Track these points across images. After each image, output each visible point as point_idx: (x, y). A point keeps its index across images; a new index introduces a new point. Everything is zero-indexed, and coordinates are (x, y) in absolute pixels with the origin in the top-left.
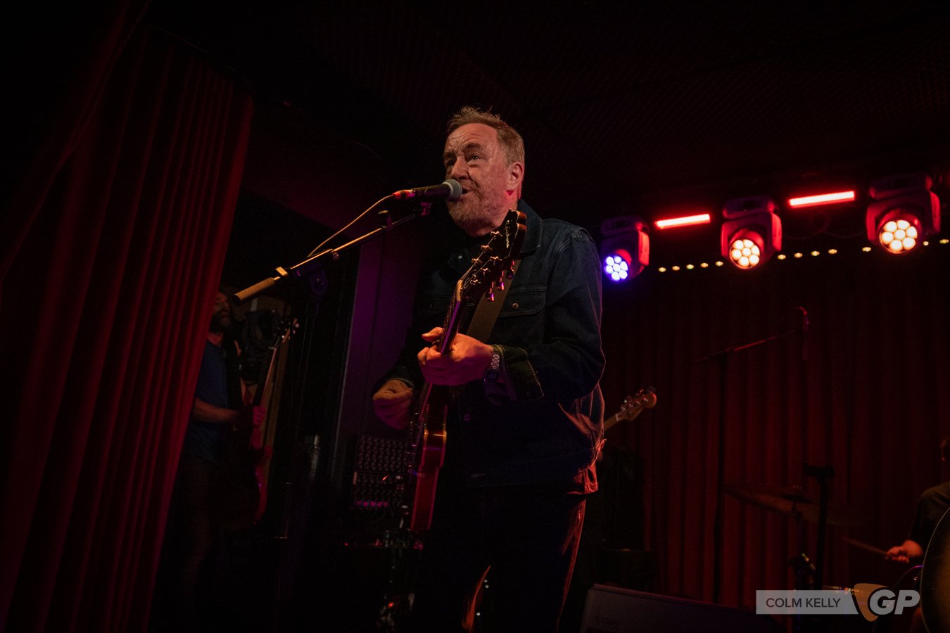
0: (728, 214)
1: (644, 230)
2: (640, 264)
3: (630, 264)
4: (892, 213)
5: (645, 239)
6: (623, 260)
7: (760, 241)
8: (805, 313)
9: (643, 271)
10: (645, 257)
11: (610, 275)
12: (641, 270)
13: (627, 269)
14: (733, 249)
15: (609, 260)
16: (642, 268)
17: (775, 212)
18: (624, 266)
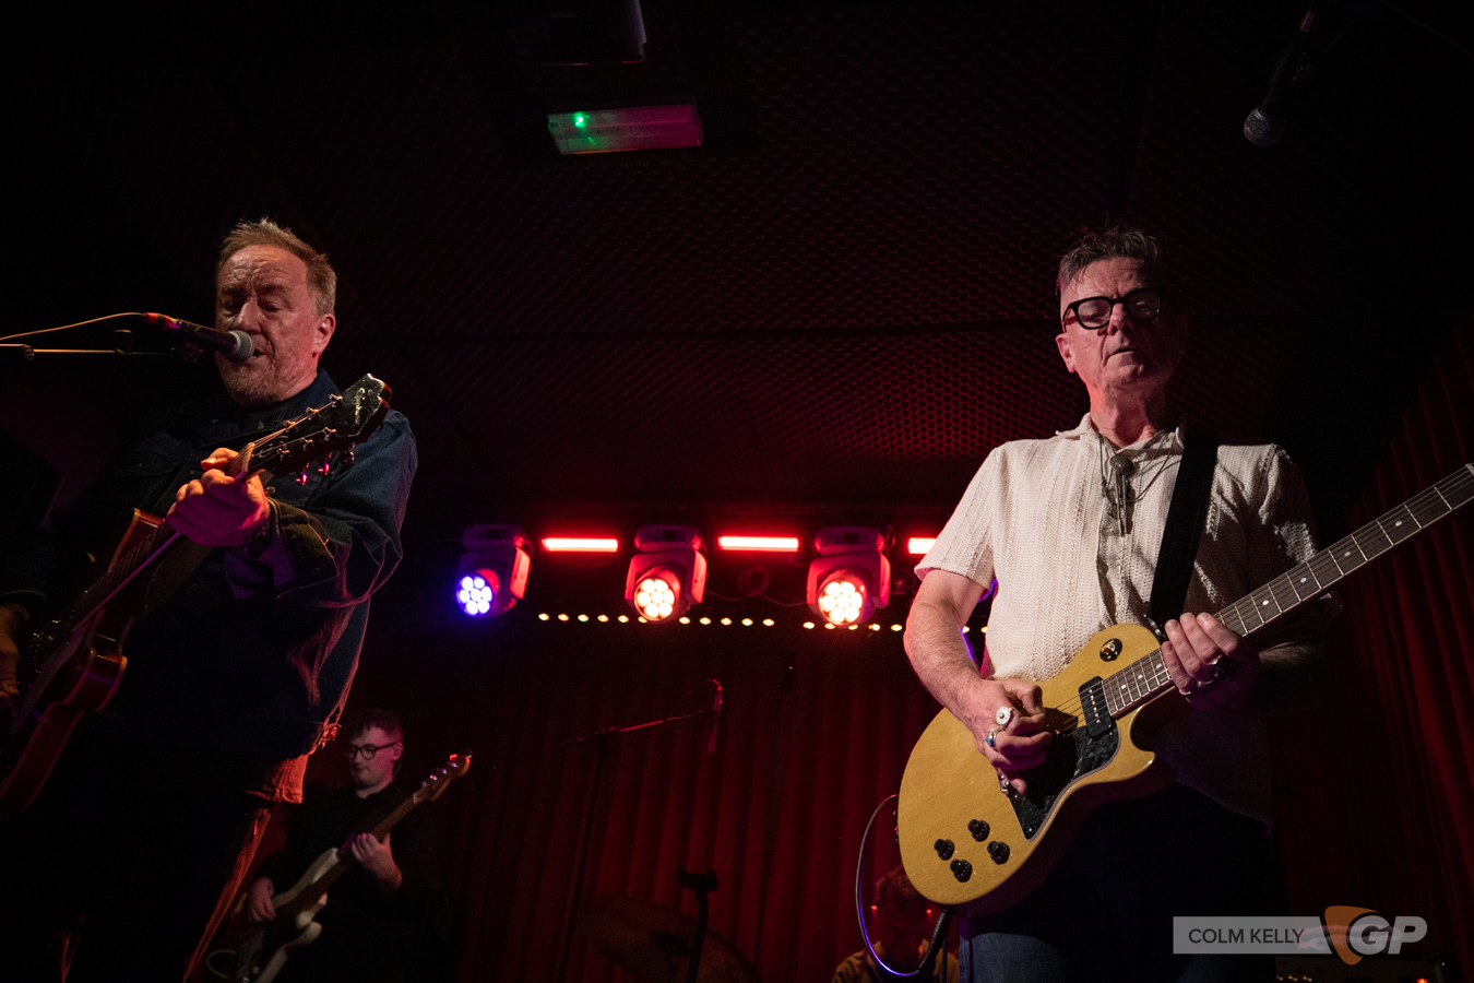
0: (640, 543)
1: (525, 549)
2: (513, 595)
3: (495, 592)
4: (837, 574)
5: (524, 562)
6: (487, 584)
7: (676, 586)
8: (720, 688)
9: (514, 607)
10: (519, 585)
11: (464, 605)
12: (511, 605)
13: (490, 598)
14: (639, 590)
15: (467, 582)
16: (513, 602)
17: (701, 551)
18: (487, 594)
